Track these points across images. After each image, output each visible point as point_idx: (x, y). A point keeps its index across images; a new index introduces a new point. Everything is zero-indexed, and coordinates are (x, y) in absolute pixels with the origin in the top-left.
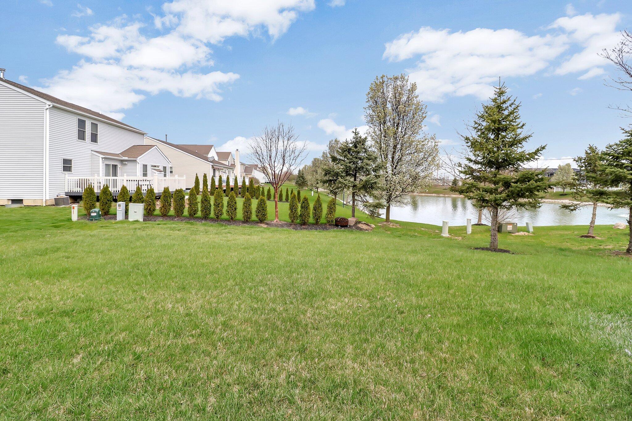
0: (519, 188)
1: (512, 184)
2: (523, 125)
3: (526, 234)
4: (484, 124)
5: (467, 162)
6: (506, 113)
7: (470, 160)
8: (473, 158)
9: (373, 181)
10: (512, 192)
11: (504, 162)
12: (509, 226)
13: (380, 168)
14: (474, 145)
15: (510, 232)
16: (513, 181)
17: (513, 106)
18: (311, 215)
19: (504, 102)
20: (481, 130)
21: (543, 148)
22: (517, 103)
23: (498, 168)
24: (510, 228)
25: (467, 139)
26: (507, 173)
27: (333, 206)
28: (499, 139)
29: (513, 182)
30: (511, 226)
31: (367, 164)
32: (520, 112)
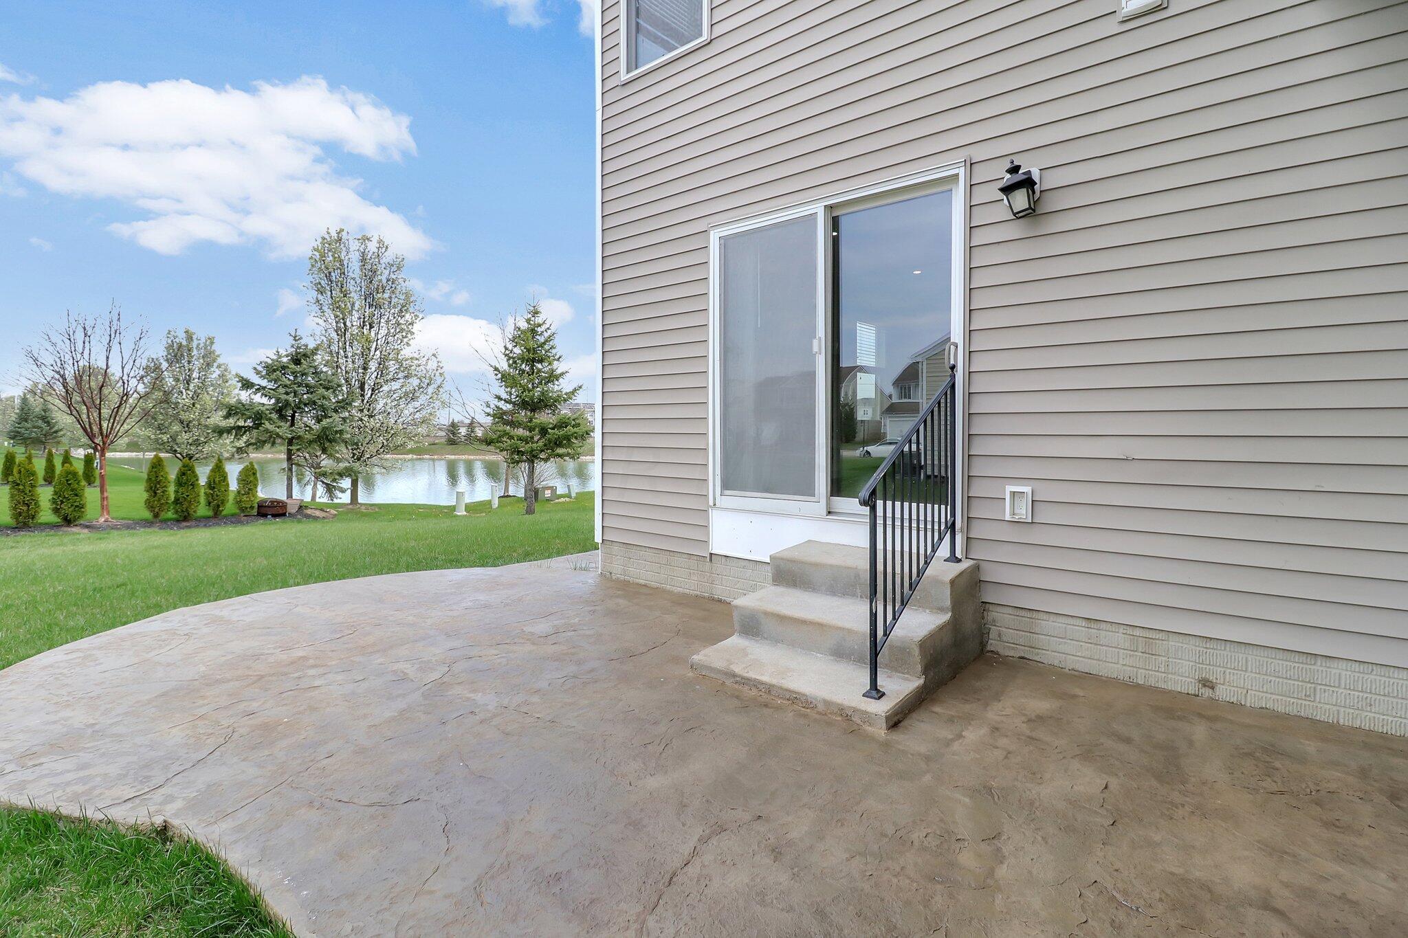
0: (557, 435)
1: (549, 430)
2: (560, 357)
3: (567, 499)
4: (517, 351)
5: (496, 402)
6: (542, 339)
7: (499, 398)
8: (504, 396)
9: (338, 429)
10: (550, 441)
11: (539, 402)
12: (546, 492)
13: (347, 404)
14: (505, 378)
15: (548, 500)
16: (551, 426)
17: (549, 331)
18: (202, 499)
19: (540, 325)
20: (514, 358)
21: (580, 387)
22: (553, 329)
23: (533, 410)
24: (548, 493)
25: (496, 369)
26: (545, 417)
27: (252, 479)
28: (535, 374)
29: (550, 429)
30: (549, 491)
31: (324, 398)
32: (556, 341)
